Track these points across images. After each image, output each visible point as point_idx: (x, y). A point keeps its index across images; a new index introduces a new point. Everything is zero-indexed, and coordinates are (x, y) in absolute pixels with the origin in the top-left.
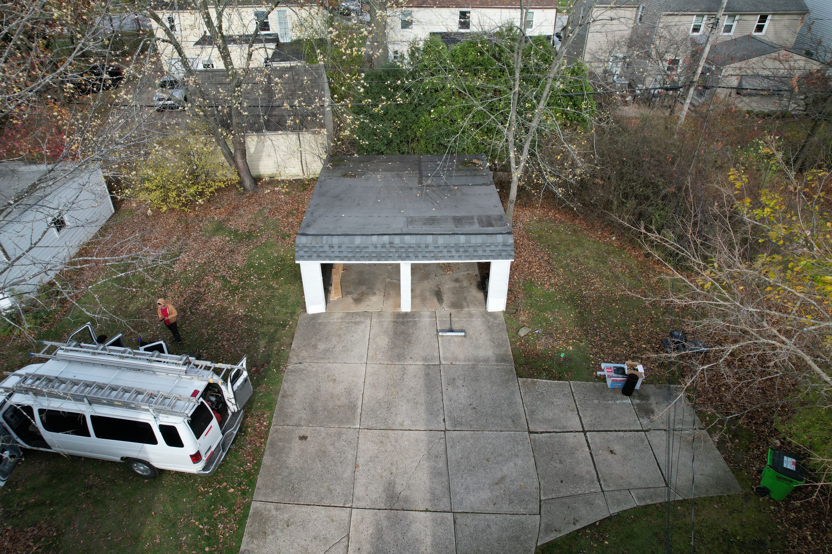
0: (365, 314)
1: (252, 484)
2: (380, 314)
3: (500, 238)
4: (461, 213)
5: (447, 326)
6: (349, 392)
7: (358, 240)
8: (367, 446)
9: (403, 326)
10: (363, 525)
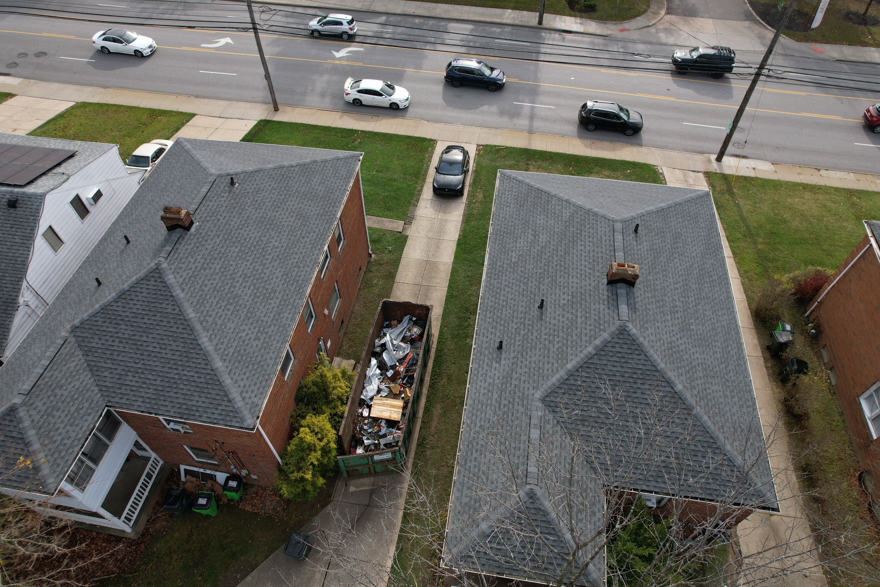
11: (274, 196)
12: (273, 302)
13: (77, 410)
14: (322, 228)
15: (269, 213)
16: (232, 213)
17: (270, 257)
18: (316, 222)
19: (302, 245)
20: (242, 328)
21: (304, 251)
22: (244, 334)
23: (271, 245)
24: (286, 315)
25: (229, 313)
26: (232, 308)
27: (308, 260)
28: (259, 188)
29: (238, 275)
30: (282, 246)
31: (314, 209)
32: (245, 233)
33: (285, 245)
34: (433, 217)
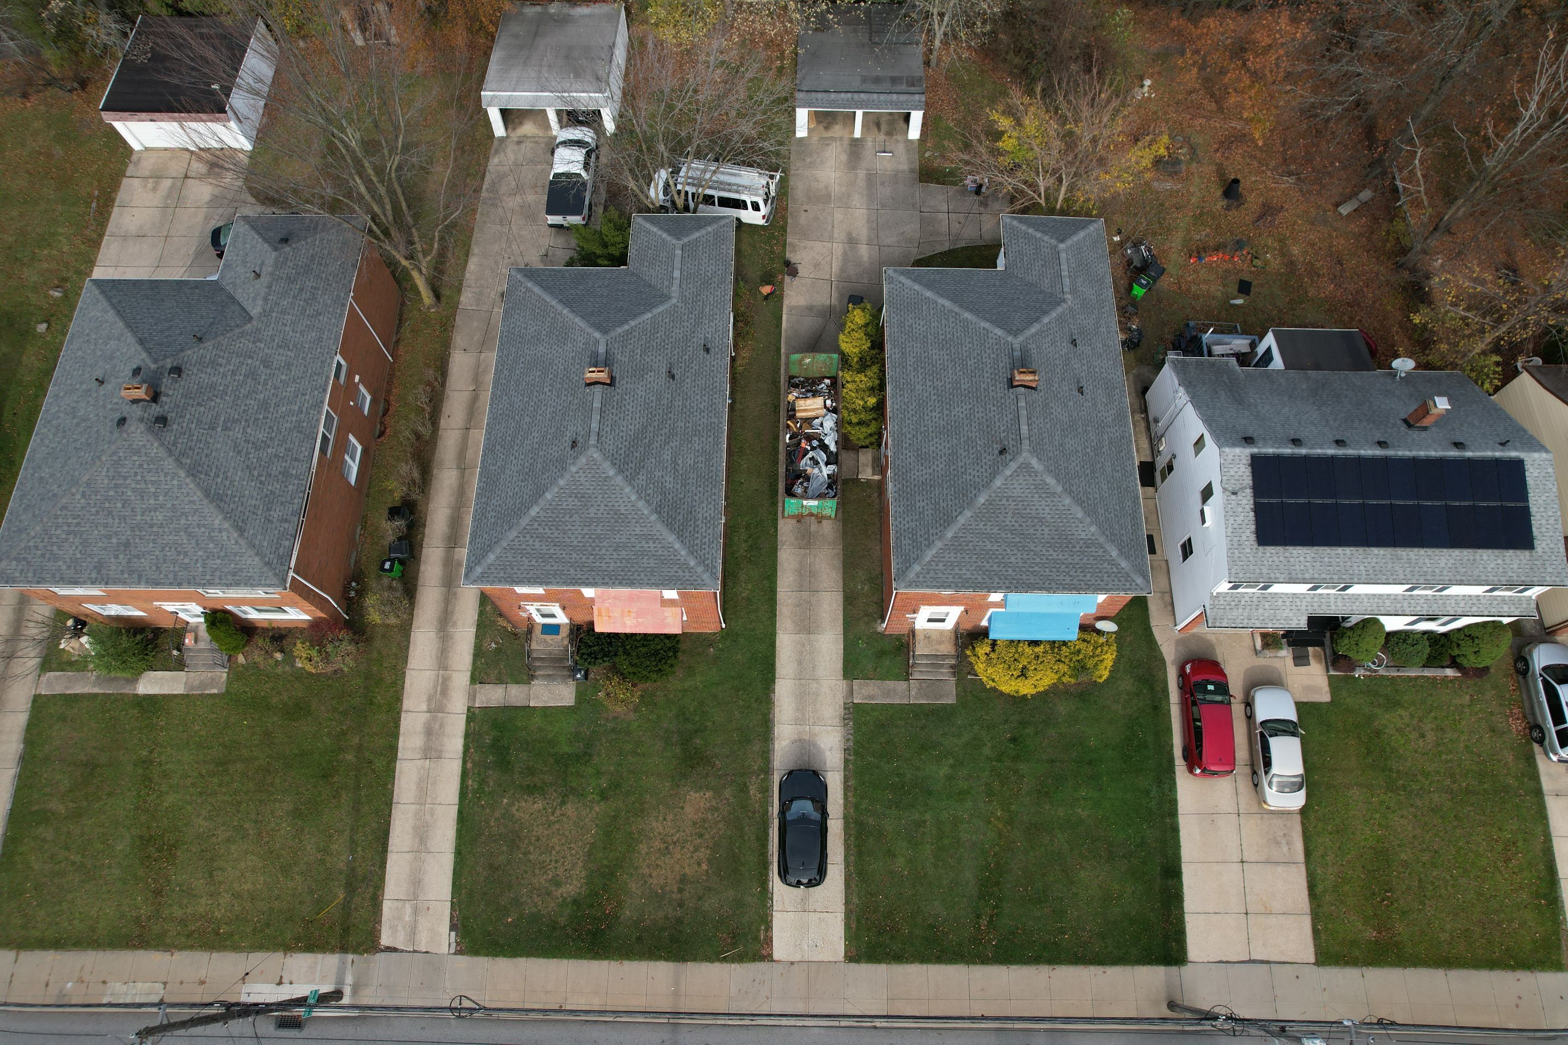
0: (832, 139)
1: (785, 231)
2: (841, 138)
3: (917, 97)
4: (895, 77)
5: (882, 149)
6: (827, 187)
7: (833, 96)
8: (838, 215)
9: (856, 145)
10: (838, 249)
11: (960, 464)
12: (913, 360)
13: (1023, 259)
14: (901, 457)
15: (955, 441)
16: (987, 421)
17: (933, 398)
18: (909, 460)
19: (911, 427)
20: (925, 327)
21: (908, 422)
22: (922, 324)
23: (938, 410)
24: (897, 356)
25: (940, 333)
26: (941, 337)
27: (900, 416)
28: (978, 464)
29: (950, 366)
30: (928, 415)
31: (917, 474)
32: (965, 407)
33: (926, 418)
34: (817, 728)
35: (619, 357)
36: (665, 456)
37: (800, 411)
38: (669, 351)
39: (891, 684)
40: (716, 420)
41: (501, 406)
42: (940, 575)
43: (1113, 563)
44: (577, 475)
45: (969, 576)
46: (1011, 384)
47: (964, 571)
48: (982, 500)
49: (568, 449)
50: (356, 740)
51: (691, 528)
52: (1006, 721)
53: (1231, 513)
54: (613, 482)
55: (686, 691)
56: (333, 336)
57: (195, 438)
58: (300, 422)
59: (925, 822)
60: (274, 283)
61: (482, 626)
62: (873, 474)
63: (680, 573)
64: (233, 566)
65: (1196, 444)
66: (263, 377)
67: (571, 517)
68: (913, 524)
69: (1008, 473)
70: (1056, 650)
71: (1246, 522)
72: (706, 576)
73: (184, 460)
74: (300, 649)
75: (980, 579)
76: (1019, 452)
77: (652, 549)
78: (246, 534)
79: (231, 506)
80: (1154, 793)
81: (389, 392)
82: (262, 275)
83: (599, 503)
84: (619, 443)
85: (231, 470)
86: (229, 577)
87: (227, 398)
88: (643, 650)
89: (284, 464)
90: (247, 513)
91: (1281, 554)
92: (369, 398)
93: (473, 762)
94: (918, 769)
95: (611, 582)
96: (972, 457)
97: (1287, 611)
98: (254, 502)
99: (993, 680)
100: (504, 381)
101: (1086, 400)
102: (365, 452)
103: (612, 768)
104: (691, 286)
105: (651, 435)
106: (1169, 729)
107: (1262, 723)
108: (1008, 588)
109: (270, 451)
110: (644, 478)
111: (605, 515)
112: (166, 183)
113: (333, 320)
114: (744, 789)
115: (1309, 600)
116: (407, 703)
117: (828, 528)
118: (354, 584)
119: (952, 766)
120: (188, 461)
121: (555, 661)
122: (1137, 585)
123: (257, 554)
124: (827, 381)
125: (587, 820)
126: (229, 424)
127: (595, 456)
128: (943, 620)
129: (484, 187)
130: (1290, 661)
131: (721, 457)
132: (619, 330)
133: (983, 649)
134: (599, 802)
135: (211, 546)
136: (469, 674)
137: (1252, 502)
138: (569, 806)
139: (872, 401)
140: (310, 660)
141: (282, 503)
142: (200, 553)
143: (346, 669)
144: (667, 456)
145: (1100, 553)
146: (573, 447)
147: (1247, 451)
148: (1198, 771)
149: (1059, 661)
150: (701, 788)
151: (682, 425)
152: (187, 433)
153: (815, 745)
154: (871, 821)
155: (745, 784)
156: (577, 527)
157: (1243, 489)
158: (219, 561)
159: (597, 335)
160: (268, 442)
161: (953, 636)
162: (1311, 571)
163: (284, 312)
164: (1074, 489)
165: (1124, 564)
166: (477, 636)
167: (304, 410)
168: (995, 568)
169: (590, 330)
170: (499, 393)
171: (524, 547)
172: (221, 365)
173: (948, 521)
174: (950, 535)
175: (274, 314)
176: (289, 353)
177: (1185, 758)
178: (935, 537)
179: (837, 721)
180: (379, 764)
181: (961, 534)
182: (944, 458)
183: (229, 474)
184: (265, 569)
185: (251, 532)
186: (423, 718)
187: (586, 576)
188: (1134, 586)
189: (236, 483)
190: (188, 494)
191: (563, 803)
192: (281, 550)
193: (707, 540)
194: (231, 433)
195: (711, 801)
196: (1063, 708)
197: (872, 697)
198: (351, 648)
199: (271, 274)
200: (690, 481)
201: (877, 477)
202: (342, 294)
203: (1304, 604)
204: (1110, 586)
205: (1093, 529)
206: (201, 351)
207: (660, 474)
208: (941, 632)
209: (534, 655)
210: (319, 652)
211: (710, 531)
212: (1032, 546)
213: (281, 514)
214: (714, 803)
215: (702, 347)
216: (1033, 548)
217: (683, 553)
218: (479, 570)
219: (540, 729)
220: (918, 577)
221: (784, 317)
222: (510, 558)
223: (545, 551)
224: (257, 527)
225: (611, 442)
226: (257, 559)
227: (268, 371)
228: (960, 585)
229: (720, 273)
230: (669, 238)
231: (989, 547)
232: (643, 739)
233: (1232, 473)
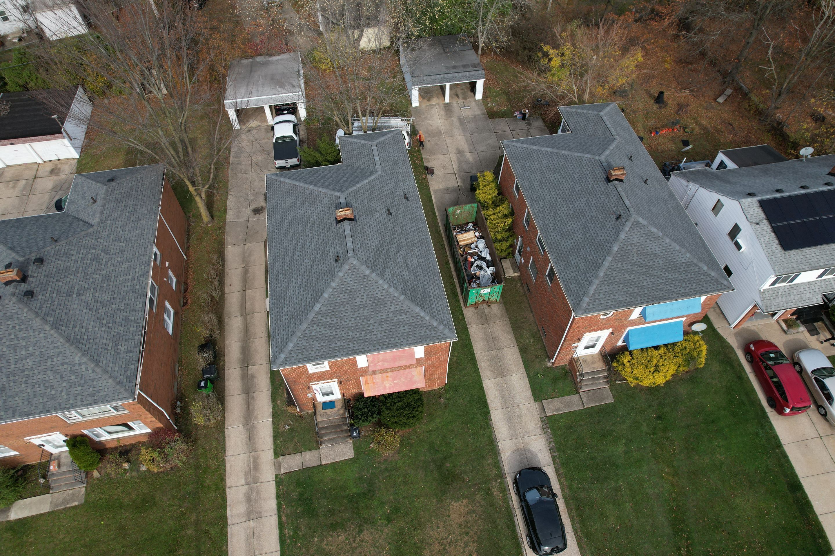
0: (433, 105)
2: (438, 104)
3: (480, 72)
4: (464, 63)
5: (463, 106)
7: (433, 77)
8: (448, 141)
9: (448, 107)
10: (454, 157)
11: (592, 232)
12: (537, 184)
13: (580, 125)
14: (550, 238)
15: (583, 220)
16: (600, 204)
17: (559, 200)
18: (556, 238)
19: (551, 220)
20: (539, 165)
21: (547, 217)
22: (536, 163)
23: (565, 206)
24: (527, 184)
25: (550, 165)
26: (551, 167)
27: (540, 215)
28: (604, 229)
29: (564, 181)
30: (559, 210)
31: (565, 244)
32: (582, 200)
33: (559, 212)
34: (527, 439)
35: (355, 204)
36: (399, 260)
37: (461, 241)
38: (384, 200)
39: (568, 398)
40: (424, 237)
41: (277, 251)
42: (603, 302)
43: (707, 275)
44: (344, 278)
45: (621, 299)
46: (608, 180)
47: (617, 296)
48: (615, 249)
49: (334, 263)
50: (194, 517)
51: (428, 302)
52: (650, 406)
53: (760, 236)
54: (370, 279)
55: (431, 431)
56: (151, 232)
57: (56, 303)
58: (133, 286)
59: (620, 487)
60: (107, 204)
61: (276, 415)
62: (514, 272)
63: (428, 332)
64: (91, 389)
65: (713, 209)
66: (104, 260)
67: (344, 307)
68: (574, 274)
69: (627, 229)
70: (671, 350)
71: (772, 239)
72: (446, 331)
73: (48, 319)
74: (145, 454)
75: (628, 300)
76: (630, 216)
77: (405, 319)
78: (100, 364)
79: (87, 346)
80: (761, 434)
81: (186, 278)
82: (98, 200)
83: (362, 294)
84: (368, 254)
85: (86, 321)
86: (89, 398)
87: (79, 275)
88: (400, 404)
89: (125, 314)
90: (100, 350)
91: (800, 254)
92: (175, 280)
93: (287, 515)
94: (603, 451)
95: (380, 348)
96: (598, 226)
97: (808, 294)
98: (105, 341)
99: (637, 379)
100: (276, 236)
101: (651, 187)
102: (176, 314)
103: (391, 498)
104: (387, 165)
105: (387, 248)
106: (753, 390)
107: (812, 372)
108: (647, 302)
109: (114, 306)
110: (389, 273)
111: (368, 302)
112: (22, 183)
113: (150, 223)
114: (489, 493)
115: (819, 284)
116: (230, 481)
117: (495, 309)
118: (179, 403)
119: (626, 444)
120: (52, 319)
121: (335, 427)
122: (725, 285)
123: (110, 377)
124: (471, 224)
125: (381, 540)
126: (82, 292)
127: (354, 263)
128: (593, 346)
129: (231, 156)
130: (807, 334)
131: (434, 258)
132: (351, 190)
133: (626, 358)
134: (386, 525)
135: (73, 377)
136: (272, 451)
137: (769, 227)
138: (365, 533)
139: (510, 220)
140: (153, 461)
141: (126, 340)
142: (64, 384)
143: (180, 464)
144: (400, 260)
145: (697, 270)
146: (337, 261)
147: (755, 199)
148: (788, 410)
149: (675, 356)
150: (458, 498)
151: (404, 241)
152: (50, 300)
153: (529, 451)
154: (582, 495)
155: (489, 489)
156: (349, 313)
157: (761, 220)
158: (80, 388)
159: (337, 194)
160: (112, 301)
161: (600, 357)
162: (822, 261)
163: (115, 220)
164: (667, 233)
165: (713, 274)
166: (274, 423)
167: (136, 278)
168: (636, 290)
169: (332, 193)
170: (274, 244)
171: (313, 333)
172: (73, 255)
173: (598, 266)
174: (601, 274)
175: (109, 222)
176: (121, 244)
177: (771, 406)
178: (592, 278)
179: (539, 431)
180: (214, 532)
181: (608, 273)
182: (580, 231)
183: (84, 324)
184: (118, 387)
185: (104, 362)
186: (243, 489)
187: (362, 346)
188: (723, 287)
189: (90, 330)
190: (52, 342)
191: (360, 531)
192: (129, 372)
193: (440, 308)
194: (84, 297)
195: (468, 506)
196: (683, 390)
197: (559, 410)
198: (184, 446)
199: (104, 199)
200: (419, 273)
201: (517, 274)
202: (154, 207)
203: (817, 287)
204: (709, 289)
205: (688, 255)
206: (57, 247)
207: (399, 271)
208: (592, 356)
209: (320, 426)
210: (160, 453)
211: (440, 303)
212: (654, 272)
213: (126, 347)
214: (470, 507)
215: (403, 197)
216: (655, 274)
217: (427, 318)
218: (283, 356)
219: (333, 480)
220: (589, 305)
221: (433, 196)
222: (305, 344)
223: (329, 334)
224: (108, 358)
225: (363, 254)
226: (110, 381)
227: (108, 256)
228: (617, 306)
229: (402, 157)
230: (366, 142)
231: (628, 278)
232: (409, 471)
233: (752, 213)
